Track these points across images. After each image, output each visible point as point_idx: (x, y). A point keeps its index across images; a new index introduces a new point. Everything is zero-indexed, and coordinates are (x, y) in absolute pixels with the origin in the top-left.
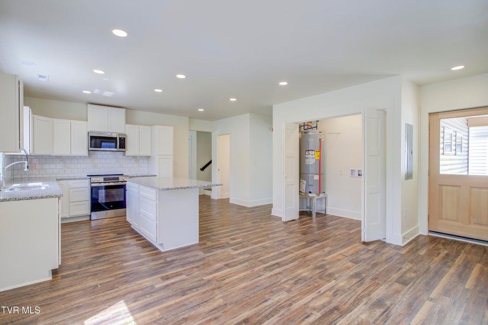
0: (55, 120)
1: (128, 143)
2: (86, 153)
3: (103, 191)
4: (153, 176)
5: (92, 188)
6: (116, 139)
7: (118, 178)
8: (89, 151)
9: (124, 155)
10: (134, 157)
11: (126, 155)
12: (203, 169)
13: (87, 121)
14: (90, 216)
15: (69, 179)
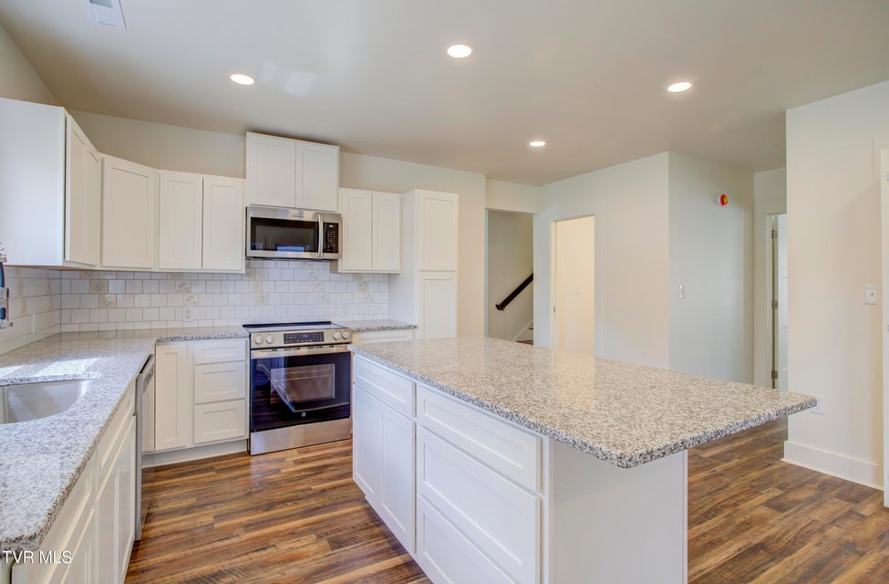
0: (166, 175)
1: (346, 238)
2: (239, 265)
3: (282, 371)
4: (409, 327)
5: (254, 362)
6: (314, 225)
7: (320, 336)
8: (248, 258)
9: (334, 270)
10: (357, 276)
11: (340, 271)
12: (501, 307)
13: (245, 177)
14: (249, 441)
15: (192, 339)
